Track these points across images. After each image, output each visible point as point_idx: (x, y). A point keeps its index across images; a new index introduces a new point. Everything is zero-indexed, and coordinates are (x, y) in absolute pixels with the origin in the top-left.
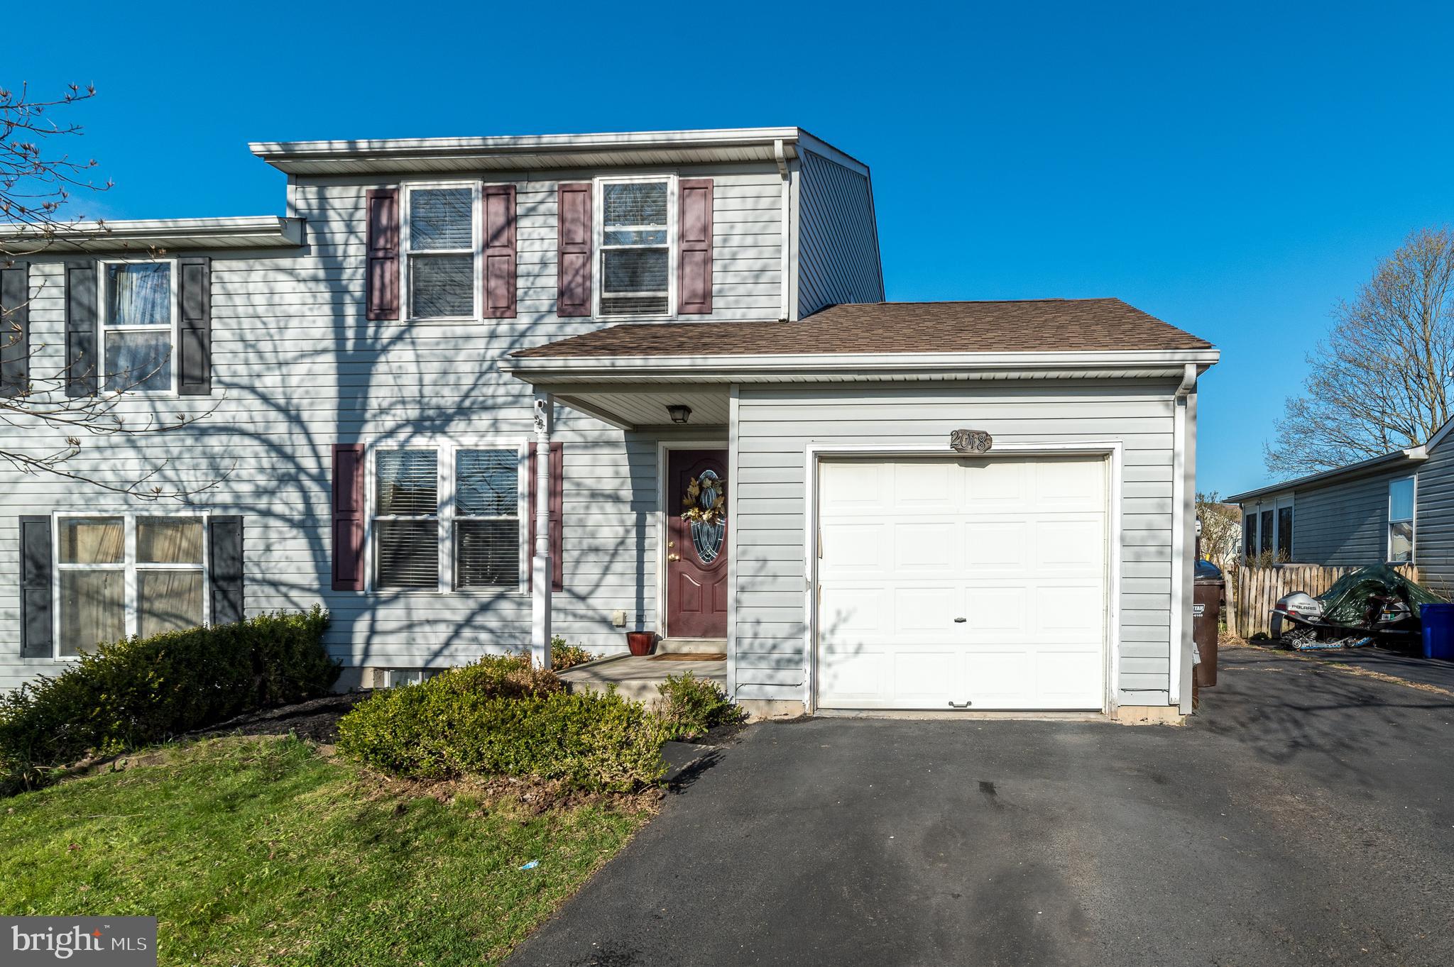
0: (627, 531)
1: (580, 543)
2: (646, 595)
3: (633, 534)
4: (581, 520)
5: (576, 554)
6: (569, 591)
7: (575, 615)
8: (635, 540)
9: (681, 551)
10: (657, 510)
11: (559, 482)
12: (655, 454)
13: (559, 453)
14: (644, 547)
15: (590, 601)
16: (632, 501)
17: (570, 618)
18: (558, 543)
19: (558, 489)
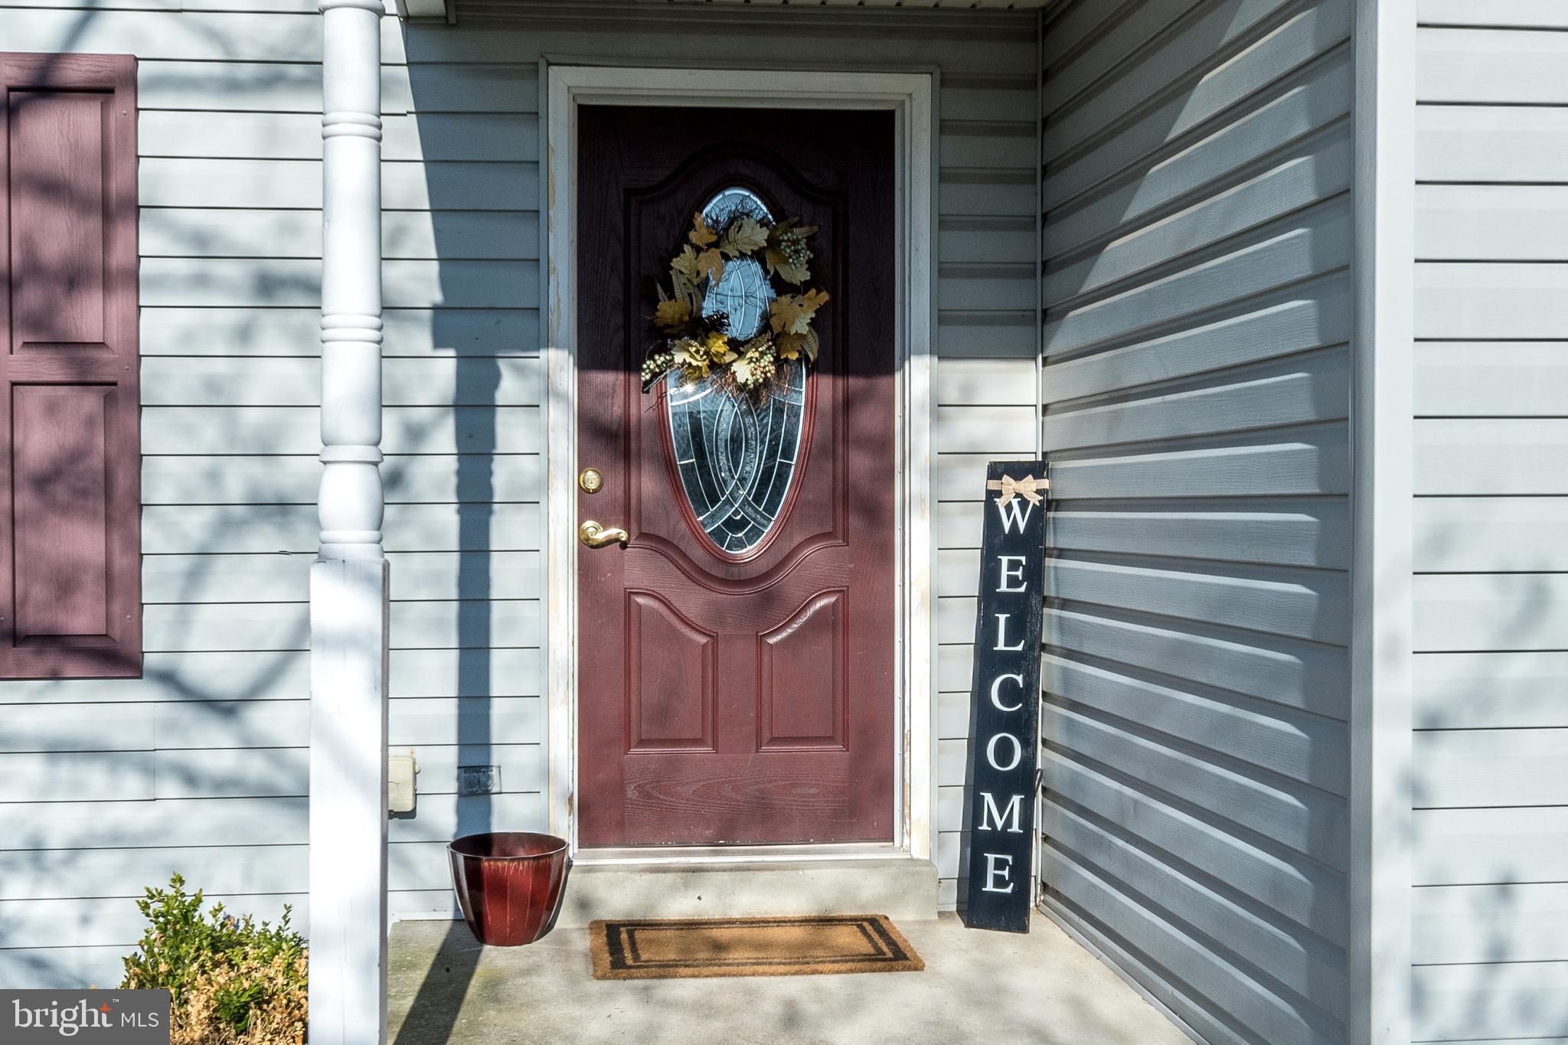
0: (415, 434)
1: (214, 478)
2: (499, 683)
3: (444, 438)
4: (212, 384)
5: (196, 524)
6: (168, 678)
7: (190, 778)
8: (452, 463)
9: (627, 511)
10: (541, 341)
11: (122, 233)
12: (535, 116)
13: (119, 107)
14: (489, 490)
15: (263, 719)
16: (435, 308)
17: (170, 788)
18: (122, 481)
19: (119, 257)
